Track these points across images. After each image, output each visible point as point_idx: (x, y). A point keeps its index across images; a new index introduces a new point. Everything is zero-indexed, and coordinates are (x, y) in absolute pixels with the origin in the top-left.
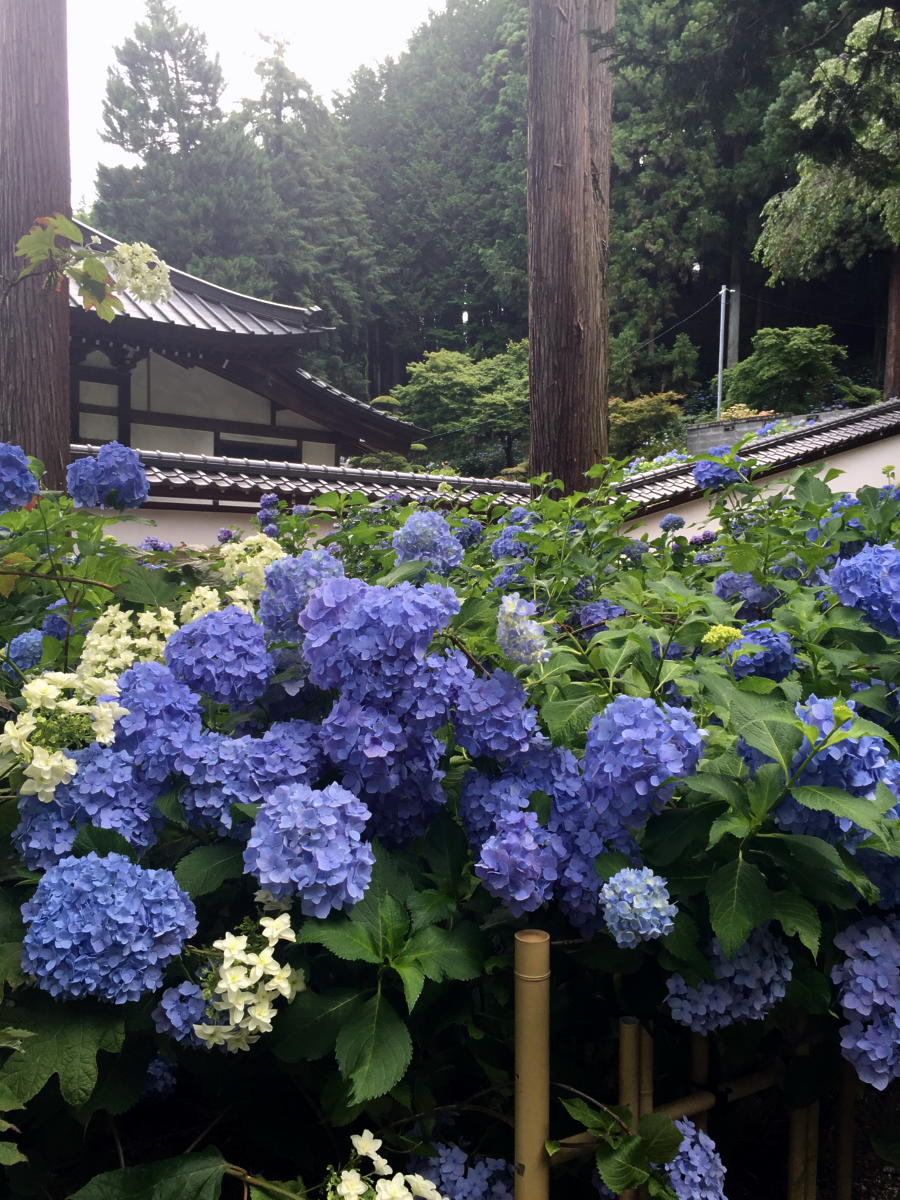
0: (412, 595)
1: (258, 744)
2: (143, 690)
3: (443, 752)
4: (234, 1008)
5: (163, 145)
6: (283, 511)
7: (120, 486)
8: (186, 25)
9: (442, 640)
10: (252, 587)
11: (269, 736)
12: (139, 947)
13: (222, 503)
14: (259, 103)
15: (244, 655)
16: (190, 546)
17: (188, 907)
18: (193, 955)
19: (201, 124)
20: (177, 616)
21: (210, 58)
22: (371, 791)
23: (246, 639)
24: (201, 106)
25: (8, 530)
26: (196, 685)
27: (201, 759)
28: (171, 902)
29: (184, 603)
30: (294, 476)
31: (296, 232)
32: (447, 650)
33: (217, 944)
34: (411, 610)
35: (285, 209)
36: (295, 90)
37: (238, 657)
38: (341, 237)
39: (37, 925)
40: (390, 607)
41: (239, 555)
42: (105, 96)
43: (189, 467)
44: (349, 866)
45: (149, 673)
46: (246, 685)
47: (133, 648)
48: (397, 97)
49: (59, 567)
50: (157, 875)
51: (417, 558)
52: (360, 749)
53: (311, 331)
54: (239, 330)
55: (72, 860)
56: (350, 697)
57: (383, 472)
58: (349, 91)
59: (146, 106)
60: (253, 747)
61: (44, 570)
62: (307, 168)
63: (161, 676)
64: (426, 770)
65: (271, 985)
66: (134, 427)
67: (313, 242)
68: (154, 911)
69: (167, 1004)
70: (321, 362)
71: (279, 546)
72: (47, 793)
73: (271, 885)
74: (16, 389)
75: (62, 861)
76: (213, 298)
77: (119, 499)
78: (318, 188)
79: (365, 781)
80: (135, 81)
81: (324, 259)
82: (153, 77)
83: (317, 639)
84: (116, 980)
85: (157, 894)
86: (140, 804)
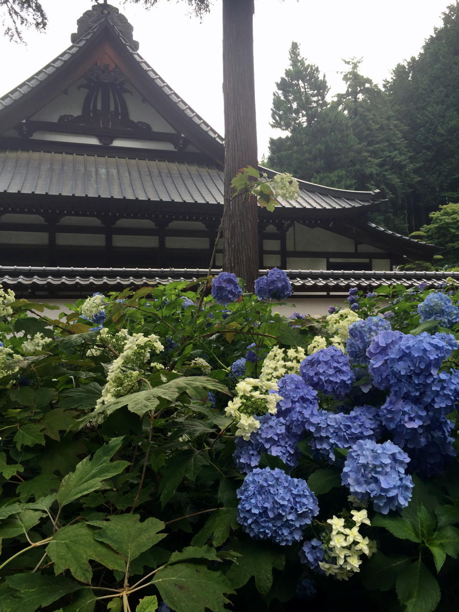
0: (428, 340)
1: (347, 417)
2: (289, 388)
3: (453, 427)
4: (339, 556)
5: (300, 124)
6: (362, 296)
7: (278, 289)
8: (309, 65)
9: (448, 364)
10: (343, 336)
11: (353, 414)
12: (290, 517)
13: (331, 293)
14: (345, 94)
15: (338, 371)
16: (312, 316)
17: (314, 500)
18: (318, 525)
19: (317, 110)
20: (306, 351)
21: (321, 77)
22: (410, 446)
23: (339, 363)
24: (317, 102)
25: (230, 311)
26: (315, 386)
27: (319, 424)
28: (305, 496)
29: (309, 344)
30: (368, 277)
31: (366, 154)
32: (451, 369)
33: (329, 521)
34: (428, 348)
35: (360, 144)
36: (364, 84)
37: (336, 372)
38: (390, 153)
39: (244, 500)
40: (416, 346)
41: (336, 320)
42: (272, 106)
43: (315, 277)
44: (399, 487)
45: (292, 380)
46: (340, 387)
47: (285, 366)
48: (418, 76)
49: (252, 328)
50: (298, 481)
51: (433, 318)
52: (402, 422)
53: (375, 203)
54: (338, 207)
55: (258, 470)
56: (396, 395)
57: (417, 272)
58: (392, 78)
59: (291, 107)
60: (344, 418)
61: (246, 330)
62: (371, 121)
63: (298, 381)
64: (443, 437)
65: (358, 547)
66: (288, 259)
67: (375, 158)
68: (297, 500)
69: (306, 549)
70: (381, 218)
71: (357, 315)
72: (247, 436)
73: (356, 493)
74: (235, 247)
75: (254, 470)
76: (324, 193)
77: (278, 294)
78: (376, 130)
79: (407, 441)
80: (286, 97)
81: (381, 165)
82: (294, 93)
83: (376, 363)
84: (280, 533)
85: (298, 491)
86: (290, 445)
